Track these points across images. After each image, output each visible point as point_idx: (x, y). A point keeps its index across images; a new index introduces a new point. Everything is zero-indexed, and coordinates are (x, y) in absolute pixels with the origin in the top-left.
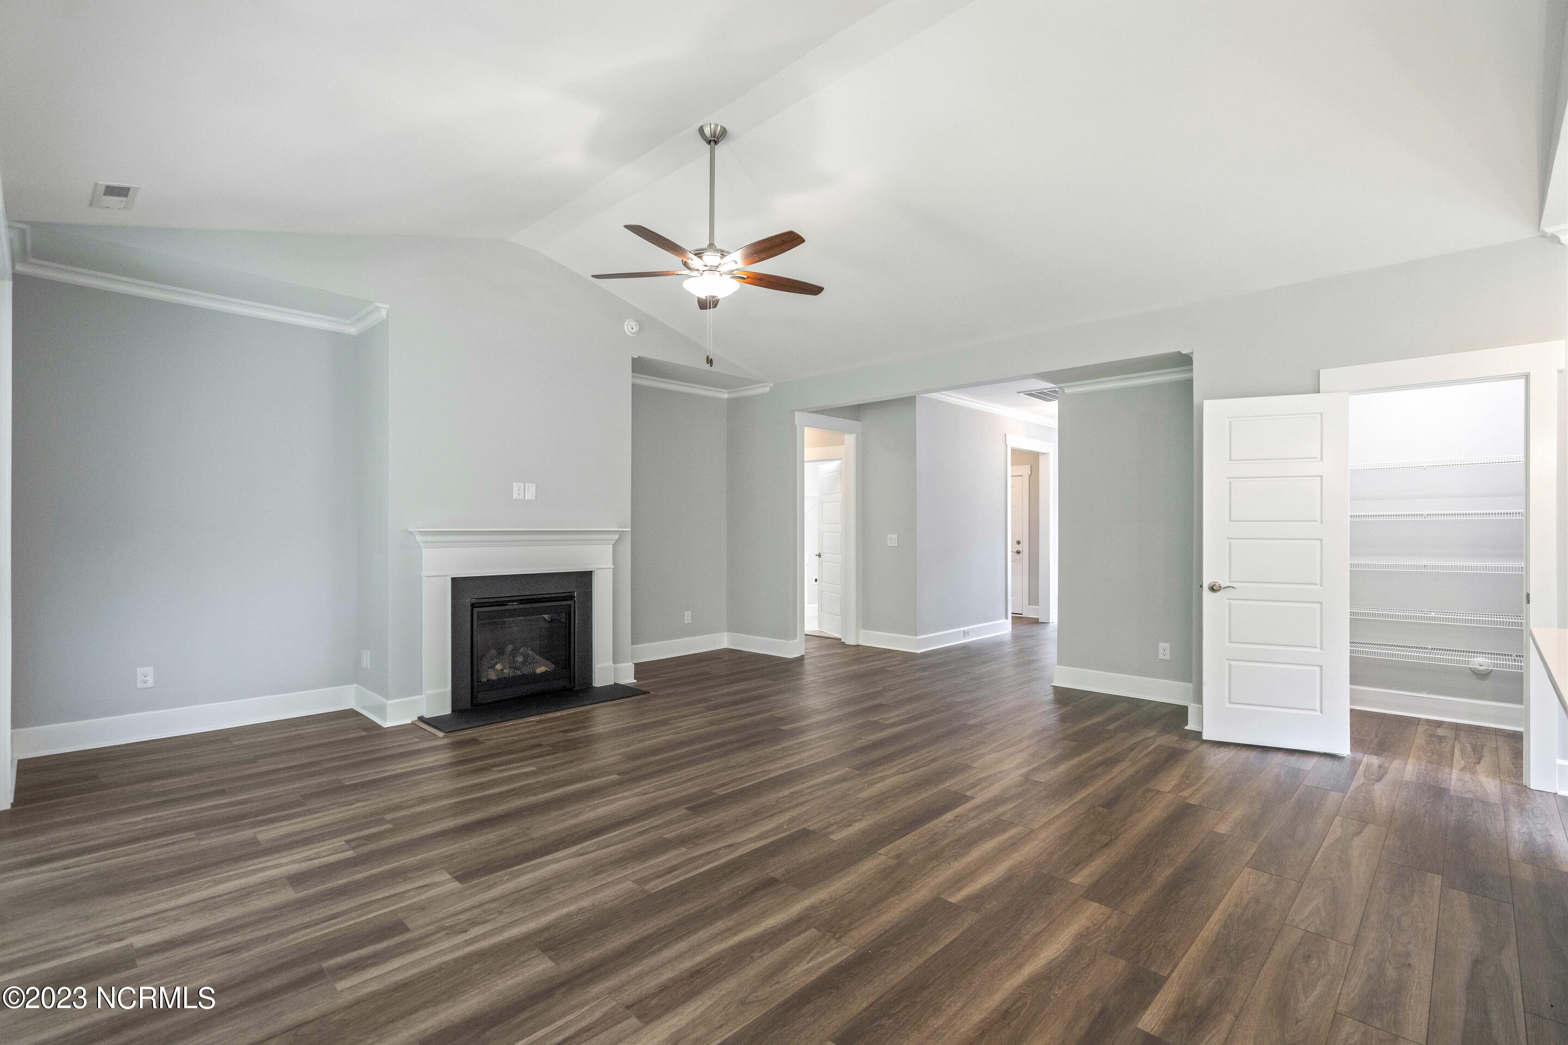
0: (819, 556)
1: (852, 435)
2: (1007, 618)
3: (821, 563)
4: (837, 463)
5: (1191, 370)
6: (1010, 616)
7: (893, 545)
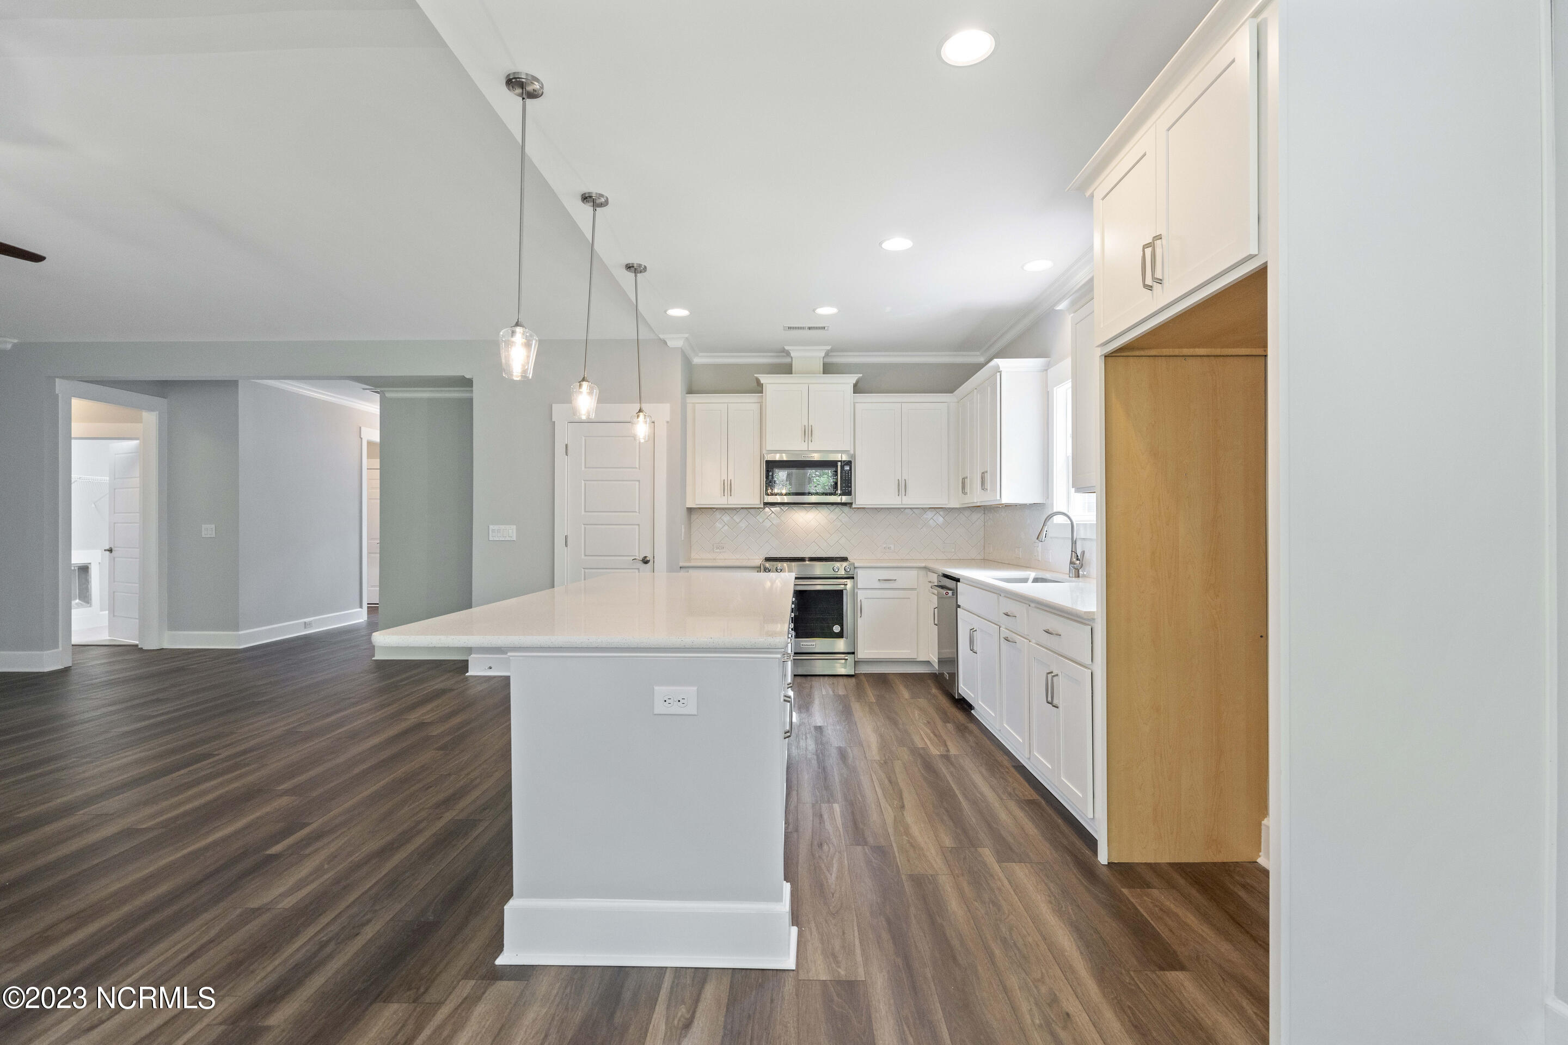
0: (111, 550)
1: (155, 413)
2: (361, 607)
3: (113, 561)
4: (136, 442)
5: (472, 391)
6: (365, 606)
7: (209, 536)
